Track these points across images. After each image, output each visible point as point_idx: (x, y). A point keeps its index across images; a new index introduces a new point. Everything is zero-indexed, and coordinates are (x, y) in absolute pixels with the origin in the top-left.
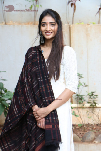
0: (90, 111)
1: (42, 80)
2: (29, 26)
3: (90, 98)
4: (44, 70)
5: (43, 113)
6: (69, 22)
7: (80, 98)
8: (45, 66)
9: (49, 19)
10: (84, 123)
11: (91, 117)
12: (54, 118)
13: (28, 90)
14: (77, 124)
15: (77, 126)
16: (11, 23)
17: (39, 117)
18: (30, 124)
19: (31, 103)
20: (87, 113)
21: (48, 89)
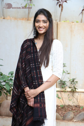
0: (71, 94)
1: (34, 67)
2: (24, 21)
3: (71, 83)
4: (36, 58)
5: (33, 94)
6: (57, 20)
7: (63, 83)
8: (37, 55)
9: (42, 17)
10: (65, 104)
11: (71, 99)
12: (42, 99)
13: (21, 74)
14: (59, 105)
15: (59, 106)
16: (8, 18)
17: (29, 97)
18: (22, 102)
19: (24, 85)
20: (68, 96)
21: (39, 74)
